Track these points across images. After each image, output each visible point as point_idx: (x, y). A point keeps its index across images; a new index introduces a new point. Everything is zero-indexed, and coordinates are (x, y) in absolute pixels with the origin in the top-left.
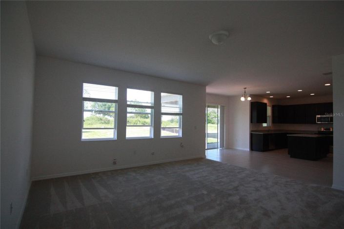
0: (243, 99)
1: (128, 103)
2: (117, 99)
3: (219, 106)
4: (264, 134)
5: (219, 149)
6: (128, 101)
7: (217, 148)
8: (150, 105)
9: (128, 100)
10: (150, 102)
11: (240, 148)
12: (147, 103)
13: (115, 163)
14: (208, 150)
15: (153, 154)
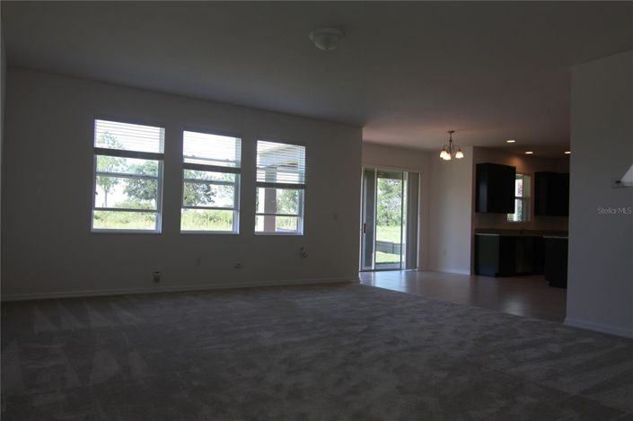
0: (445, 156)
1: (186, 161)
2: (163, 152)
3: (406, 174)
4: (500, 237)
5: (403, 272)
6: (187, 157)
7: (400, 269)
8: (232, 165)
9: (184, 154)
10: (234, 159)
11: (453, 271)
12: (227, 161)
13: (157, 280)
14: (377, 273)
15: (238, 267)
